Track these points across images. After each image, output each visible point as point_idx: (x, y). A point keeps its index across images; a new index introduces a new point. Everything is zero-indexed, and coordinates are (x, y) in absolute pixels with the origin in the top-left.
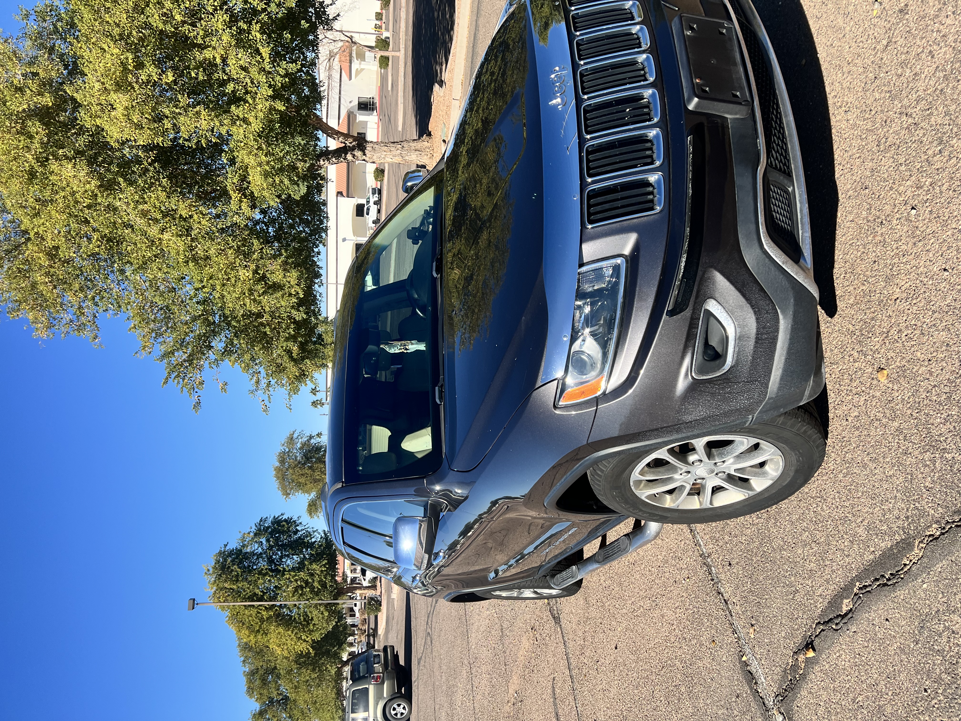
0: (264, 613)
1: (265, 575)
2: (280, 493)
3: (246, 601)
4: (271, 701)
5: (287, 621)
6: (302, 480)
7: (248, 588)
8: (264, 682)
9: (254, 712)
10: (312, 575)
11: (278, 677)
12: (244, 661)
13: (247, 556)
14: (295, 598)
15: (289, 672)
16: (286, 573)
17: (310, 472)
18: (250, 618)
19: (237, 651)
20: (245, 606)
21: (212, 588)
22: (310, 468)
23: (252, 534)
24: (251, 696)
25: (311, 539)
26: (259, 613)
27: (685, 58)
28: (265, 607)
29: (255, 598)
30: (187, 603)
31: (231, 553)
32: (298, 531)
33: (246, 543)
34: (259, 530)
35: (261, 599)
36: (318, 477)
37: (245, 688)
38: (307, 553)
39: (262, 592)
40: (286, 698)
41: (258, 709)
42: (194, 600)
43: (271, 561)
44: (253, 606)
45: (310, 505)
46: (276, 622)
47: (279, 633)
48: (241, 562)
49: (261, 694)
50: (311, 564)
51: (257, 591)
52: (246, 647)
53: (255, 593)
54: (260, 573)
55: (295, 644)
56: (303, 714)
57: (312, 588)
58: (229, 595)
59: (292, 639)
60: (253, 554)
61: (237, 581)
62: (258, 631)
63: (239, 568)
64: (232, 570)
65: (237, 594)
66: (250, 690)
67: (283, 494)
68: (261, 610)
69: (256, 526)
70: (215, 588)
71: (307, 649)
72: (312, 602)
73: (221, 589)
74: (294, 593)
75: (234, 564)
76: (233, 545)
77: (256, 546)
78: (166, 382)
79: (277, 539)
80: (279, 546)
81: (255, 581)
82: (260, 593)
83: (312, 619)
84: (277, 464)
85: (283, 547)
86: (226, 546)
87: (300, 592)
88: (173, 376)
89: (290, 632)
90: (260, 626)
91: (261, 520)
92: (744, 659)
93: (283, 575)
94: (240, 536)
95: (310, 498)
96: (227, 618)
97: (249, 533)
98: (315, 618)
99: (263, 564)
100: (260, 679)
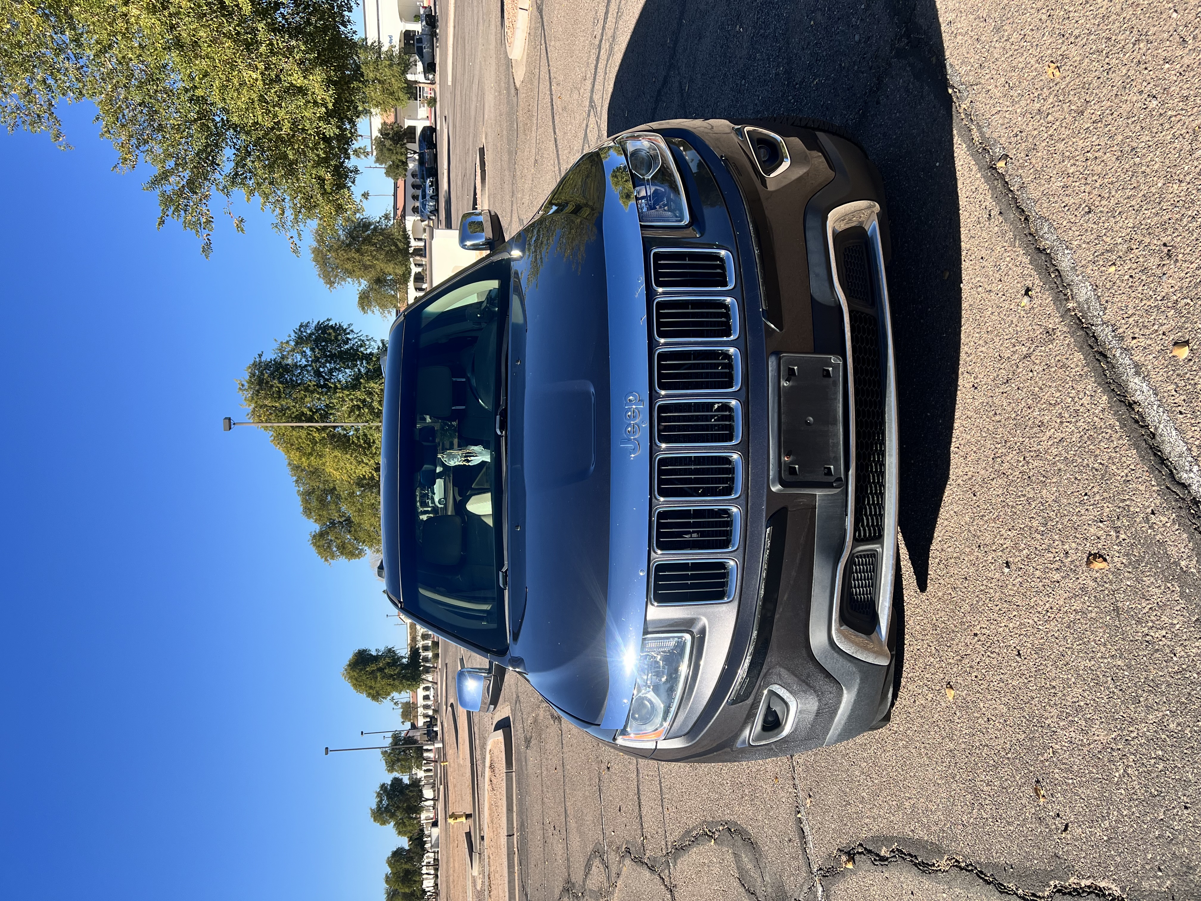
0: (315, 435)
1: (312, 392)
2: (322, 281)
3: (292, 421)
4: (333, 523)
5: (344, 443)
6: (349, 266)
7: (294, 406)
8: (322, 502)
9: (313, 533)
10: (370, 394)
11: (339, 497)
12: (297, 481)
13: (287, 369)
14: (352, 419)
15: (352, 494)
16: (338, 391)
17: (357, 256)
18: (300, 440)
19: (288, 470)
20: (292, 427)
21: (250, 405)
22: (358, 251)
23: (292, 343)
24: (309, 516)
25: (366, 349)
26: (309, 434)
27: (776, 425)
28: (316, 428)
29: (304, 419)
30: (221, 424)
31: (267, 366)
32: (348, 339)
33: (285, 353)
34: (300, 338)
35: (310, 419)
36: (368, 263)
37: (301, 509)
38: (362, 367)
39: (311, 410)
40: (348, 520)
41: (317, 531)
42: (230, 419)
43: (318, 374)
44: (303, 427)
45: (361, 298)
46: (331, 444)
47: (336, 456)
48: (282, 375)
49: (320, 515)
50: (368, 381)
51: (305, 410)
52: (297, 468)
53: (302, 412)
54: (307, 389)
55: (356, 468)
56: (370, 536)
57: (371, 408)
58: (271, 414)
59: (351, 463)
60: (296, 366)
61: (280, 397)
62: (311, 454)
63: (280, 382)
64: (272, 386)
65: (282, 413)
66: (307, 511)
67: (326, 283)
68: (311, 431)
69: (296, 333)
70: (253, 405)
71: (370, 472)
72: (372, 424)
73: (261, 407)
74: (350, 412)
75: (274, 379)
76: (270, 356)
77: (299, 357)
78: (162, 222)
79: (323, 350)
80: (326, 356)
81: (302, 398)
82: (308, 413)
83: (374, 442)
84: (315, 244)
85: (332, 357)
86: (260, 356)
87: (357, 413)
88: (170, 212)
89: (348, 456)
90: (312, 448)
91: (301, 326)
92: (799, 816)
93: (335, 392)
94: (276, 346)
95: (360, 289)
96: (272, 438)
97: (287, 342)
98: (377, 441)
99: (309, 378)
100: (317, 500)
